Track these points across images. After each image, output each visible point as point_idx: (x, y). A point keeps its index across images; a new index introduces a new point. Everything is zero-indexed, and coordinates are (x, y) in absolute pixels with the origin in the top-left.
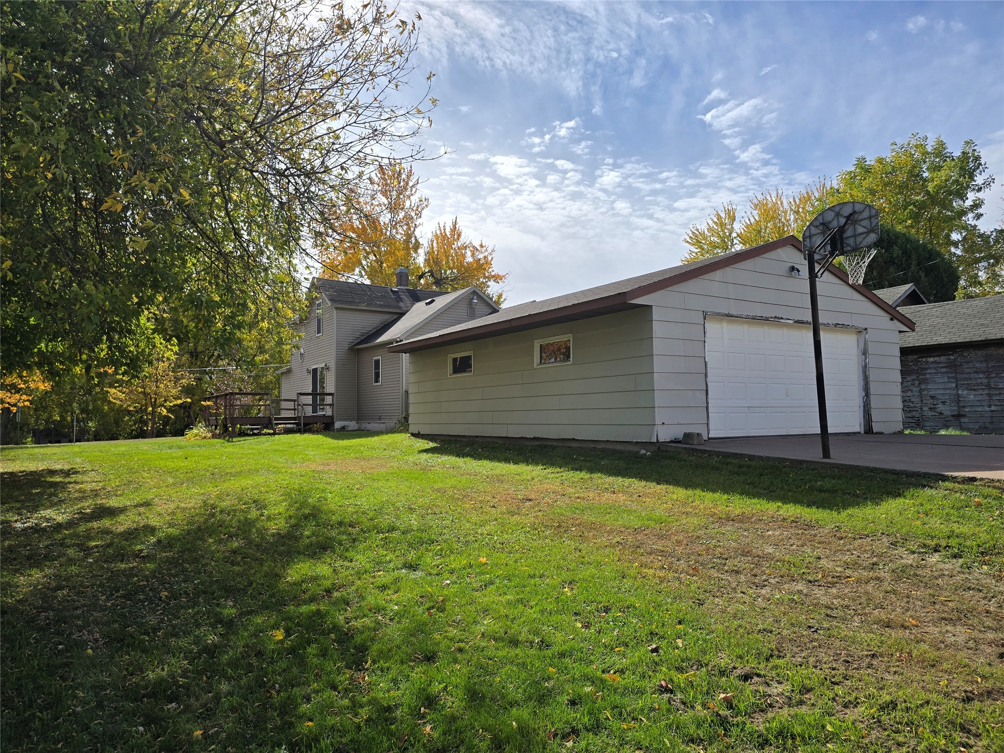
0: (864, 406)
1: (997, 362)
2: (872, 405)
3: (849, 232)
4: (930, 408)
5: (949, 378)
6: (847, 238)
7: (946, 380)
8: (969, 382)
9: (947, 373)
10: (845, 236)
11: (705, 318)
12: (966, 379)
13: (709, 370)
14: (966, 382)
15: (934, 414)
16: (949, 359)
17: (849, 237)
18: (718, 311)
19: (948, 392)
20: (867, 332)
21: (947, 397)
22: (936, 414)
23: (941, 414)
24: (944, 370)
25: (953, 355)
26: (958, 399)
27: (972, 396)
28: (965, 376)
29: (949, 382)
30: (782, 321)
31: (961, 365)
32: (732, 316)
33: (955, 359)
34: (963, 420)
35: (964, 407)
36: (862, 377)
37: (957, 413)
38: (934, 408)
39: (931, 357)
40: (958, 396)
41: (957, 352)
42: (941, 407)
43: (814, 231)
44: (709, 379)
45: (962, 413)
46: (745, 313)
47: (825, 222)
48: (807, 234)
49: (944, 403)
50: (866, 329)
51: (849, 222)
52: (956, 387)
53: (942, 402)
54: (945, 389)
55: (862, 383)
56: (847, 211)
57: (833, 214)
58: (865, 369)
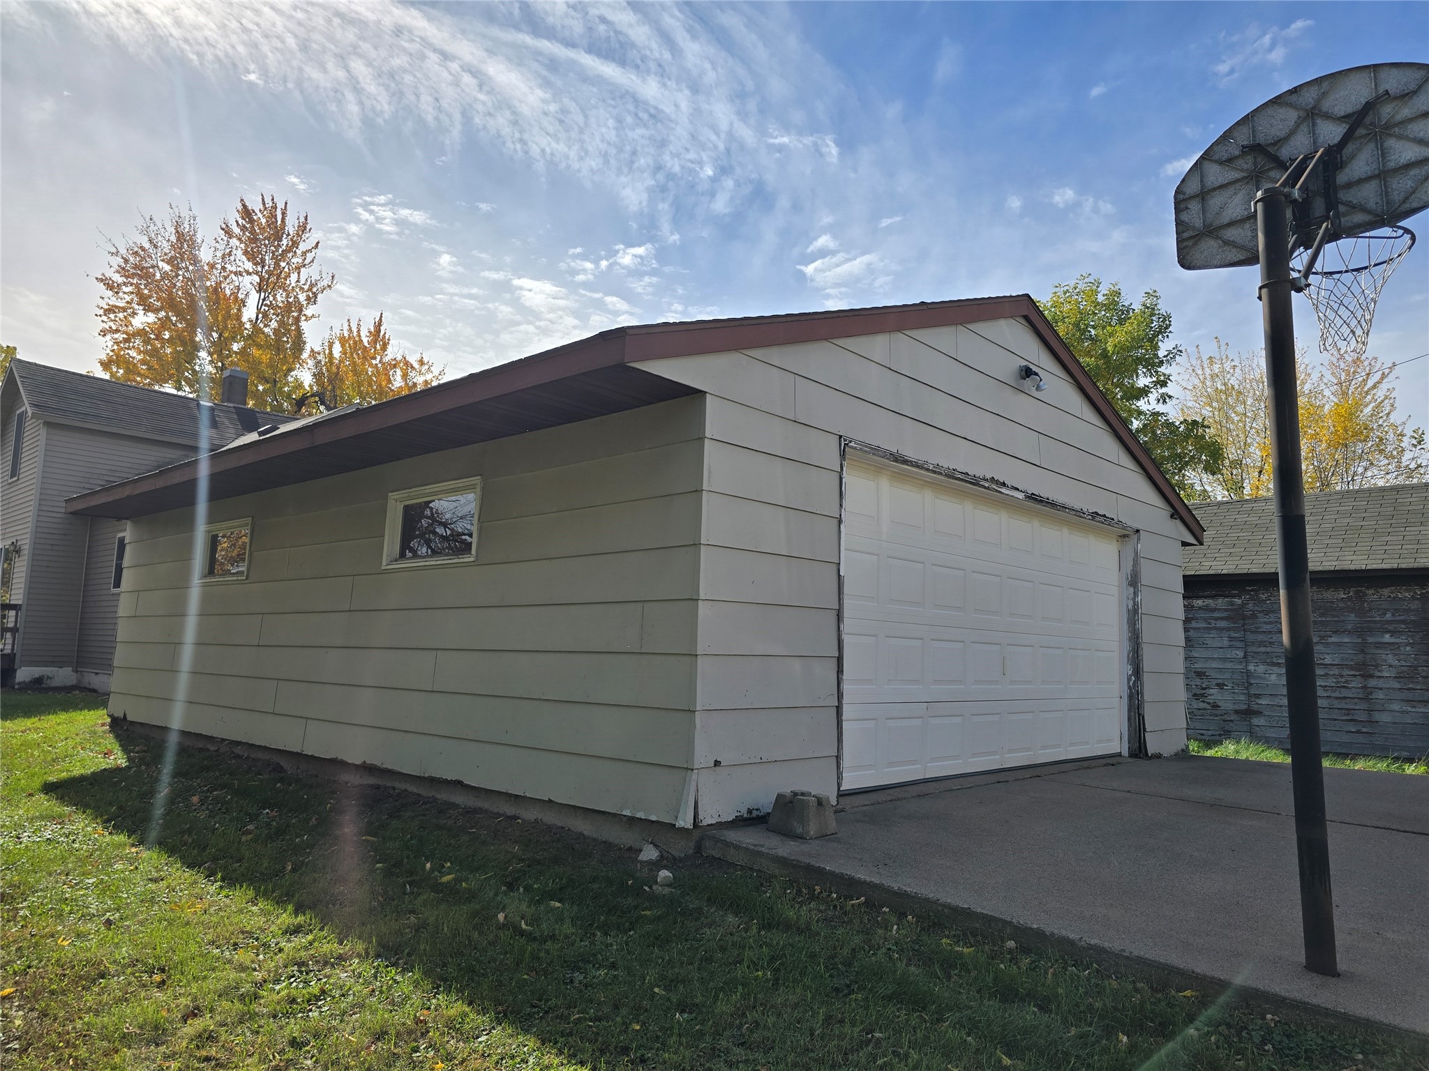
0: (1130, 697)
1: (1322, 615)
2: (1147, 696)
3: (1361, 163)
4: (1195, 695)
5: (1231, 639)
6: (1349, 185)
7: (1226, 642)
8: (1268, 649)
9: (1229, 629)
10: (1342, 178)
11: (843, 455)
12: (1262, 644)
13: (846, 602)
14: (1263, 649)
15: (1202, 705)
16: (1232, 604)
17: (1360, 181)
18: (875, 443)
19: (1229, 665)
20: (1139, 539)
21: (1227, 676)
22: (1205, 705)
23: (1215, 706)
24: (1223, 624)
25: (1240, 597)
26: (1247, 680)
27: (1273, 677)
28: (1260, 637)
29: (1230, 647)
30: (1003, 490)
31: (1254, 616)
32: (905, 462)
33: (1243, 606)
34: (1255, 721)
35: (1258, 696)
36: (1126, 634)
37: (1244, 707)
38: (1203, 695)
39: (1198, 597)
40: (1249, 674)
41: (1248, 592)
42: (1215, 694)
43: (1216, 175)
44: (847, 626)
45: (1255, 707)
46: (933, 459)
47: (1261, 139)
48: (1193, 187)
49: (1221, 686)
50: (1138, 531)
51: (1361, 131)
52: (1245, 657)
53: (1218, 685)
54: (1224, 660)
55: (1127, 646)
56: (1353, 96)
57: (1292, 115)
58: (1133, 616)
